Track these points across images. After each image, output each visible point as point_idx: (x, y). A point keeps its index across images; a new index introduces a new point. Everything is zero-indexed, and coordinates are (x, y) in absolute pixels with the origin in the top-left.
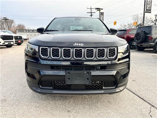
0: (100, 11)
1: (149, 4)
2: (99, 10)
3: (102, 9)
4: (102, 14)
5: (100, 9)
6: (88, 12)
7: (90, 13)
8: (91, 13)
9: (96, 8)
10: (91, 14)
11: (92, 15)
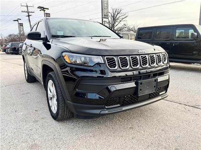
0: (45, 11)
1: (106, 9)
2: (43, 10)
3: (48, 9)
4: (48, 15)
5: (44, 8)
6: (23, 11)
7: (26, 12)
8: (28, 12)
9: (39, 7)
10: (28, 14)
11: (30, 16)
